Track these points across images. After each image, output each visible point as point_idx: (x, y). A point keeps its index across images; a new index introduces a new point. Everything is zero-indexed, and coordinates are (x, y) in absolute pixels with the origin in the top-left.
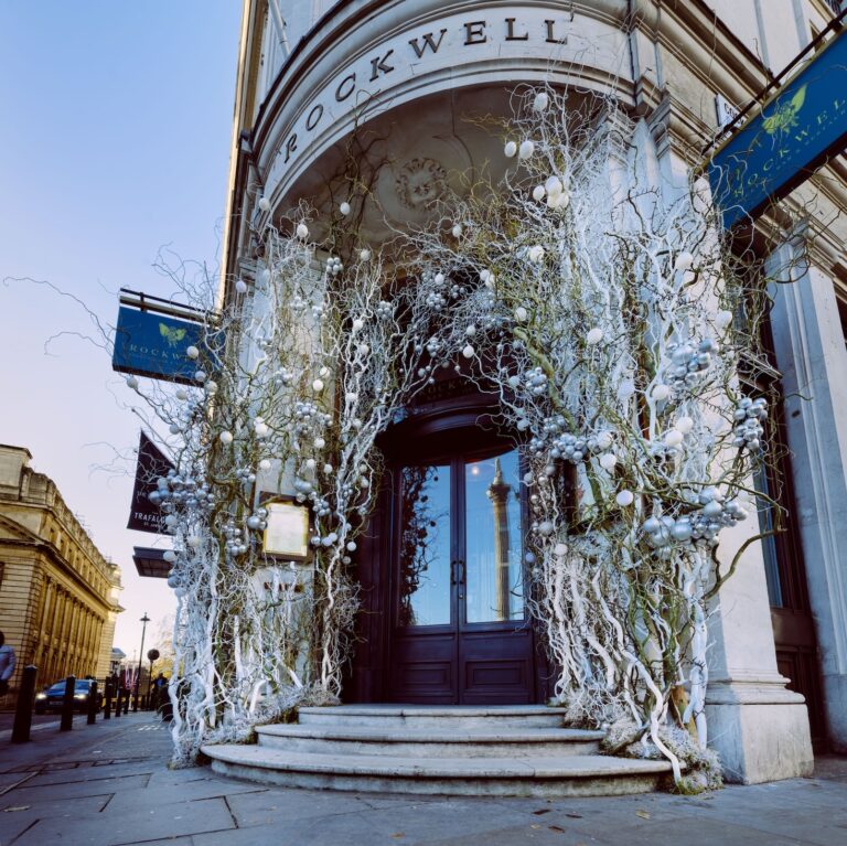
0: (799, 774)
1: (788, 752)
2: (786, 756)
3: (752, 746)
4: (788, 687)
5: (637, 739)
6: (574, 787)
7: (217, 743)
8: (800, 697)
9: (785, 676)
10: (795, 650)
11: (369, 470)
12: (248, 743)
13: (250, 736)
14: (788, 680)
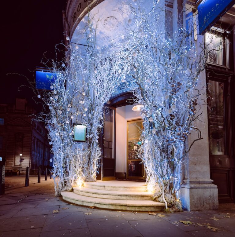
0: (211, 208)
1: (208, 202)
2: (207, 204)
3: (194, 200)
4: (213, 183)
5: (159, 197)
6: (138, 208)
7: (64, 191)
8: (216, 186)
9: (212, 180)
10: (229, 169)
11: (103, 114)
12: (71, 191)
13: (71, 189)
14: (213, 181)
